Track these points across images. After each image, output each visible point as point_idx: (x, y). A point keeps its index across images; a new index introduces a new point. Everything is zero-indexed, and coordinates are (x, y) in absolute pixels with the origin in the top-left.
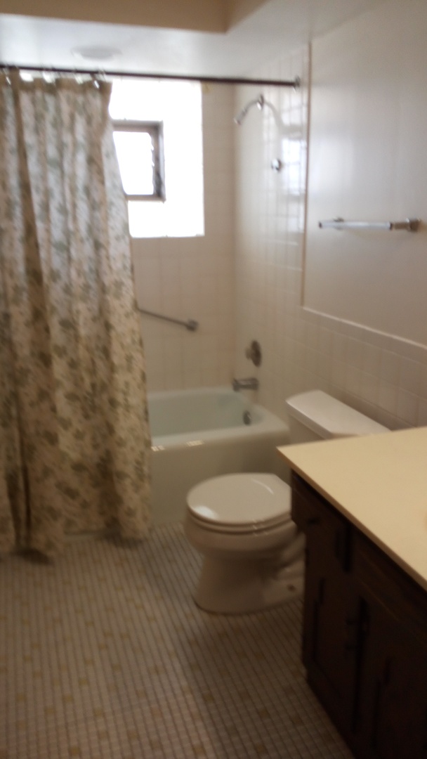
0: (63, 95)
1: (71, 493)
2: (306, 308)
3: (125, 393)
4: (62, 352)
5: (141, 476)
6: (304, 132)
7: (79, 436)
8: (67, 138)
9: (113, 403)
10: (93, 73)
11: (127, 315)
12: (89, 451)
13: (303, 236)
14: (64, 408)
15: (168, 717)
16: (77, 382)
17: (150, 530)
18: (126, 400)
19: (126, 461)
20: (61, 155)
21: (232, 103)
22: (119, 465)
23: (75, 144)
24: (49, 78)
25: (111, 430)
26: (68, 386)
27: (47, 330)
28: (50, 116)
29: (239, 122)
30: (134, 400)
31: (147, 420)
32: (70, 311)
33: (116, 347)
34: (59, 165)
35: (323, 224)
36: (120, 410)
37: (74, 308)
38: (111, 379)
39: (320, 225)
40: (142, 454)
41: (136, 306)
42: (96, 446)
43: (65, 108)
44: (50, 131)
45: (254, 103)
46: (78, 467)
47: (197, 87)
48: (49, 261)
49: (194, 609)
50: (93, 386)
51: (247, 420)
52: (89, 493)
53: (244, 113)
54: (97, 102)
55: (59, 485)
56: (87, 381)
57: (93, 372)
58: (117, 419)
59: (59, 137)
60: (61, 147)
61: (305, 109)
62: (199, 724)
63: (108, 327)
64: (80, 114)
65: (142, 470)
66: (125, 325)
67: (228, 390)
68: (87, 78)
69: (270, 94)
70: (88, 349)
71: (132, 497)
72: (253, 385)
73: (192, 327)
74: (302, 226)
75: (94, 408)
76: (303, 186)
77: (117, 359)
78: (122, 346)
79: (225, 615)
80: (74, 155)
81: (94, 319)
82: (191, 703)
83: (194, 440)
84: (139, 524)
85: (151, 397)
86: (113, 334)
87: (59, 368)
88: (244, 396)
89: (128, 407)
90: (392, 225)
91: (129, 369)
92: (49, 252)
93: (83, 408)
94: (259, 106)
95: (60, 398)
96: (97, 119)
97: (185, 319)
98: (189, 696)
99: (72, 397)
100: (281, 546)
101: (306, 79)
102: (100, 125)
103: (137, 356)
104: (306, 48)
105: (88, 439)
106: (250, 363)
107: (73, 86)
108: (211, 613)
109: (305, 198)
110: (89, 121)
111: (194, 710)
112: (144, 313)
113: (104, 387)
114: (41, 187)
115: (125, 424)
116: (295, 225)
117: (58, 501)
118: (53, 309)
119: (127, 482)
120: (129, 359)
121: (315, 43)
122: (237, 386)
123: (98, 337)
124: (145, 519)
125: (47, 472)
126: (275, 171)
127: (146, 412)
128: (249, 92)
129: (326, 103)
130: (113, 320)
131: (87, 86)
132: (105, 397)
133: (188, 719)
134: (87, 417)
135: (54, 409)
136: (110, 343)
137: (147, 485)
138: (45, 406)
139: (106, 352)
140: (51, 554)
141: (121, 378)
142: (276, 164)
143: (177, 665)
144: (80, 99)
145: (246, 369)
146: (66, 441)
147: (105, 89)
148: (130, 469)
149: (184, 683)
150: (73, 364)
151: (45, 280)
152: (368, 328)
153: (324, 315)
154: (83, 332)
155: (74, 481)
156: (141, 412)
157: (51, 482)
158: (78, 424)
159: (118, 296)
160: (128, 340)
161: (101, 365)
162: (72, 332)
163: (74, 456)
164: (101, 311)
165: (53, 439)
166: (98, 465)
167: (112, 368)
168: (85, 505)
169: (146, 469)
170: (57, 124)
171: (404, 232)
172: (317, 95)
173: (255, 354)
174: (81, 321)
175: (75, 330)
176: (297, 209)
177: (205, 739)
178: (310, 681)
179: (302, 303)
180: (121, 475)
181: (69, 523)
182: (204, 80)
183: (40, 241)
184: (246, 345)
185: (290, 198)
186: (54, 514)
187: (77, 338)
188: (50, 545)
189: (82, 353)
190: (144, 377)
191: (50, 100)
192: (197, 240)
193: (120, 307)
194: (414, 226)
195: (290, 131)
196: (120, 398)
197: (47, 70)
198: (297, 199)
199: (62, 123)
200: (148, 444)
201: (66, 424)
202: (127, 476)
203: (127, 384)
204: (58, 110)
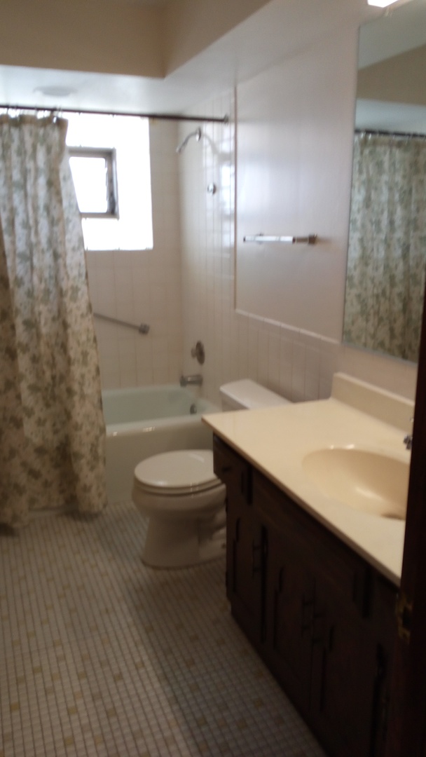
0: (26, 129)
1: (34, 474)
2: (239, 311)
3: (81, 384)
4: (25, 349)
5: (96, 457)
6: (233, 158)
7: (40, 422)
8: (30, 165)
9: (70, 391)
10: (53, 110)
11: (82, 316)
12: (50, 436)
13: (234, 248)
14: (28, 399)
15: (115, 644)
16: (39, 375)
17: (105, 506)
18: (82, 390)
19: (82, 443)
20: (25, 180)
21: (176, 135)
22: (75, 447)
23: (37, 170)
24: (14, 114)
25: (69, 415)
26: (30, 379)
27: (13, 327)
28: (15, 146)
29: (180, 151)
30: (89, 390)
31: (101, 408)
32: (32, 312)
33: (72, 343)
34: (24, 187)
35: (246, 239)
36: (76, 398)
37: (36, 309)
38: (68, 371)
39: (244, 240)
40: (97, 438)
41: (90, 307)
42: (56, 432)
43: (29, 140)
44: (15, 159)
45: (194, 134)
46: (40, 451)
47: (146, 121)
48: (14, 270)
49: (141, 565)
50: (53, 378)
51: (193, 410)
52: (49, 473)
53: (185, 143)
54: (55, 134)
55: (24, 464)
56: (48, 374)
57: (53, 365)
58: (73, 406)
59: (23, 163)
60: (25, 173)
61: (232, 142)
62: (141, 648)
63: (65, 325)
64: (42, 145)
65: (96, 452)
66: (80, 326)
67: (176, 387)
68: (46, 114)
69: (208, 128)
70: (47, 344)
71: (87, 476)
72: (198, 381)
73: (144, 330)
74: (233, 240)
75: (54, 397)
76: (233, 207)
77: (74, 352)
78: (78, 342)
79: (168, 569)
80: (36, 179)
81: (54, 319)
82: (135, 633)
83: (148, 426)
84: (95, 499)
85: (105, 394)
86: (69, 331)
87: (23, 362)
88: (190, 391)
89: (83, 397)
90: (294, 240)
91: (85, 363)
92: (14, 260)
93: (44, 398)
94: (197, 137)
95: (24, 387)
96: (55, 149)
97: (138, 324)
98: (133, 629)
99: (34, 389)
100: (211, 509)
101: (232, 117)
102: (58, 152)
103: (92, 352)
104: (232, 91)
105: (48, 425)
106: (195, 361)
107: (33, 120)
108: (155, 568)
109: (235, 216)
110: (49, 150)
111: (137, 638)
112: (99, 317)
113: (62, 378)
114: (8, 207)
115: (81, 411)
116: (228, 240)
117: (23, 479)
118: (17, 311)
119: (83, 461)
120: (85, 354)
121: (240, 88)
122: (184, 382)
123: (57, 335)
124: (100, 495)
125: (13, 453)
126: (211, 194)
127: (100, 401)
128: (190, 127)
129: (249, 136)
130: (70, 320)
131: (46, 121)
132: (63, 387)
133: (132, 645)
134: (48, 405)
135: (19, 397)
136: (67, 339)
137: (101, 464)
138: (11, 394)
139: (64, 347)
140: (16, 525)
141: (77, 371)
142: (211, 187)
143: (125, 607)
144: (41, 131)
145: (192, 367)
146: (29, 427)
147: (62, 124)
148: (85, 450)
149: (130, 620)
150: (35, 360)
151: (11, 285)
152: (283, 325)
153: (251, 315)
154: (44, 330)
155: (36, 464)
156: (96, 401)
157: (16, 461)
158: (40, 412)
159: (74, 299)
160: (84, 338)
161: (59, 359)
162: (34, 331)
163: (37, 440)
164: (59, 311)
165: (18, 424)
166: (58, 448)
167: (69, 362)
168: (46, 484)
169: (100, 451)
170: (21, 152)
171: (304, 245)
172: (241, 128)
173: (199, 353)
174: (43, 322)
175: (38, 329)
176: (229, 226)
177: (145, 658)
178: (234, 614)
179: (235, 307)
180: (78, 456)
181: (32, 501)
182: (152, 117)
183: (7, 253)
184: (193, 345)
185: (223, 217)
186: (20, 490)
187: (39, 336)
188: (15, 518)
189: (43, 348)
190: (98, 370)
191: (15, 133)
192: (145, 253)
193: (76, 309)
194: (312, 240)
195: (223, 158)
196: (76, 387)
197: (13, 107)
198: (228, 218)
199: (25, 152)
200: (103, 430)
201: (30, 413)
202: (82, 456)
203: (83, 376)
204: (22, 141)
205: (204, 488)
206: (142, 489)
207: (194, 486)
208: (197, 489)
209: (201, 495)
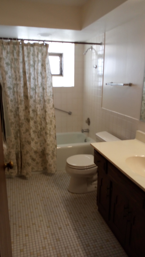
0: (36, 47)
1: (33, 160)
2: (103, 108)
3: (50, 131)
4: (32, 119)
5: (54, 155)
6: (103, 56)
7: (36, 143)
8: (36, 59)
9: (46, 133)
10: (44, 41)
11: (51, 109)
12: (39, 147)
13: (102, 87)
14: (33, 135)
15: (59, 217)
16: (36, 127)
17: (56, 171)
18: (50, 133)
19: (49, 149)
20: (35, 64)
21: (84, 49)
22: (47, 151)
23: (38, 61)
24: (32, 42)
25: (45, 141)
26: (33, 129)
27: (29, 112)
28: (31, 53)
29: (85, 54)
30: (52, 133)
31: (56, 139)
32: (35, 107)
33: (47, 117)
34: (34, 66)
35: (107, 84)
36: (48, 135)
37: (36, 106)
38: (46, 126)
39: (106, 84)
40: (54, 149)
41: (53, 106)
42: (41, 146)
43: (36, 51)
44: (31, 57)
45: (90, 48)
46: (36, 152)
47: (74, 44)
48: (30, 93)
49: (68, 192)
50: (41, 128)
51: (85, 141)
52: (39, 160)
53: (86, 52)
54: (45, 49)
55: (31, 156)
56: (39, 127)
57: (41, 124)
58: (47, 138)
59: (34, 58)
60: (34, 62)
61: (103, 51)
62: (68, 219)
63: (45, 112)
64: (40, 52)
65: (54, 153)
66: (50, 112)
67: (80, 133)
68: (42, 42)
69: (94, 46)
70: (40, 118)
71: (51, 161)
72: (88, 131)
73: (70, 113)
74: (102, 84)
75: (41, 135)
76: (102, 73)
77: (48, 120)
78: (49, 117)
79: (76, 194)
80: (38, 63)
81: (42, 110)
82: (66, 214)
83: (70, 146)
84: (53, 169)
85: (57, 134)
86: (47, 113)
87: (32, 123)
88: (85, 134)
89: (50, 135)
90: (124, 85)
91: (51, 124)
92: (30, 90)
93: (38, 135)
94: (91, 49)
95: (31, 131)
96: (44, 54)
97: (68, 111)
98: (65, 213)
99: (34, 132)
100: (92, 174)
101: (104, 43)
103: (53, 120)
104: (104, 34)
105: (39, 144)
106: (87, 124)
107: (38, 44)
108: (72, 193)
109: (103, 76)
110: (42, 54)
111: (66, 216)
112: (56, 109)
113: (44, 129)
114: (29, 73)
115: (49, 140)
116: (100, 84)
117: (30, 161)
118: (30, 107)
119: (50, 156)
120: (51, 121)
121: (106, 33)
122: (83, 131)
123: (43, 115)
124: (54, 167)
125: (27, 152)
126: (95, 68)
127: (56, 137)
128: (88, 46)
129: (109, 49)
130: (47, 110)
131: (43, 44)
132: (44, 132)
133: (65, 218)
134: (39, 137)
135: (30, 134)
136: (46, 116)
137: (55, 157)
138: (28, 133)
139: (45, 119)
140: (27, 176)
141: (49, 126)
142: (95, 66)
143: (62, 205)
144: (40, 48)
145: (86, 126)
146: (33, 144)
147: (47, 46)
148: (50, 153)
149: (64, 210)
150: (35, 122)
151: (29, 98)
152: (119, 113)
153: (107, 110)
154: (39, 113)
155: (34, 157)
156: (54, 137)
157: (28, 155)
158: (36, 140)
159: (49, 103)
160: (51, 116)
161: (43, 122)
162: (35, 113)
163: (35, 149)
164: (44, 107)
165: (29, 143)
166: (41, 152)
167: (46, 123)
168: (37, 163)
169: (55, 153)
170: (33, 55)
171: (128, 86)
172: (106, 46)
173: (88, 122)
174: (38, 110)
175: (37, 113)
176: (100, 79)
177: (69, 223)
178: (99, 210)
179: (102, 107)
180: (48, 154)
181: (33, 168)
182: (76, 43)
183: (28, 88)
184: (86, 119)
185: (99, 76)
186: (29, 164)
187: (37, 115)
188: (27, 174)
189: (38, 119)
190: (55, 127)
191: (32, 48)
192: (72, 88)
193: (49, 106)
194: (130, 85)
195: (99, 56)
196: (48, 132)
197: (31, 40)
198: (100, 76)
199: (35, 55)
200: (56, 146)
201: (33, 140)
202: (49, 155)
203: (50, 128)
204: (34, 51)
205: (90, 167)
206: (69, 166)
207: (86, 167)
208: (87, 168)
209: (88, 170)
